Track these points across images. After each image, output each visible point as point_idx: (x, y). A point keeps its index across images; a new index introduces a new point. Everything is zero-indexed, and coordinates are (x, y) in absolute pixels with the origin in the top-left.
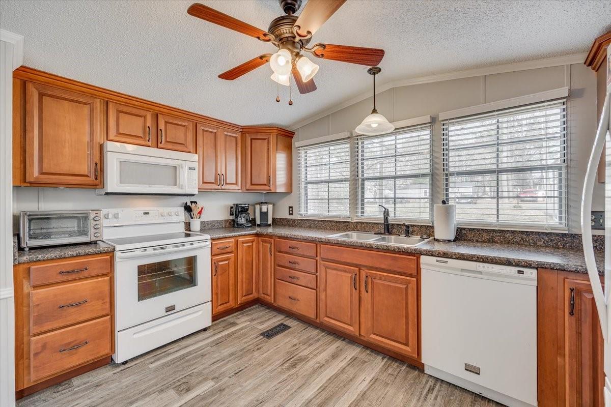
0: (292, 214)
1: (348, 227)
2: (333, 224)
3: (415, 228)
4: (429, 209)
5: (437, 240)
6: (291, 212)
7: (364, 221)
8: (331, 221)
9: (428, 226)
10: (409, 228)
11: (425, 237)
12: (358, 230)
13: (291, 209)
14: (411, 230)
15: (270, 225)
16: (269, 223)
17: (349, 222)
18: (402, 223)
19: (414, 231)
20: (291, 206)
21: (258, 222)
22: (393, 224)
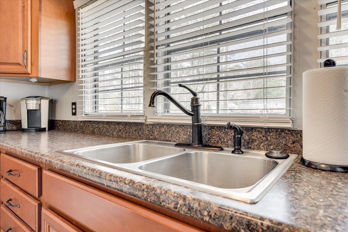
0: (74, 114)
1: (140, 133)
2: (121, 127)
3: (255, 133)
4: (285, 89)
5: (310, 166)
6: (74, 111)
7: (163, 121)
9: (283, 130)
10: (241, 133)
11: (276, 153)
12: (155, 139)
13: (74, 106)
14: (247, 138)
15: (44, 130)
16: (43, 126)
17: (142, 124)
18: (225, 123)
19: (253, 141)
20: (74, 101)
21: (25, 125)
22: (212, 127)
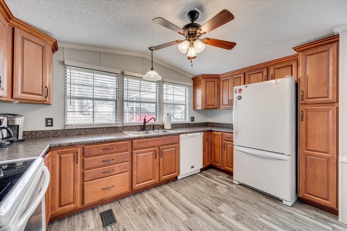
0: (52, 125)
1: (117, 130)
7: (129, 125)
8: (103, 128)
13: (49, 121)
16: (20, 138)
